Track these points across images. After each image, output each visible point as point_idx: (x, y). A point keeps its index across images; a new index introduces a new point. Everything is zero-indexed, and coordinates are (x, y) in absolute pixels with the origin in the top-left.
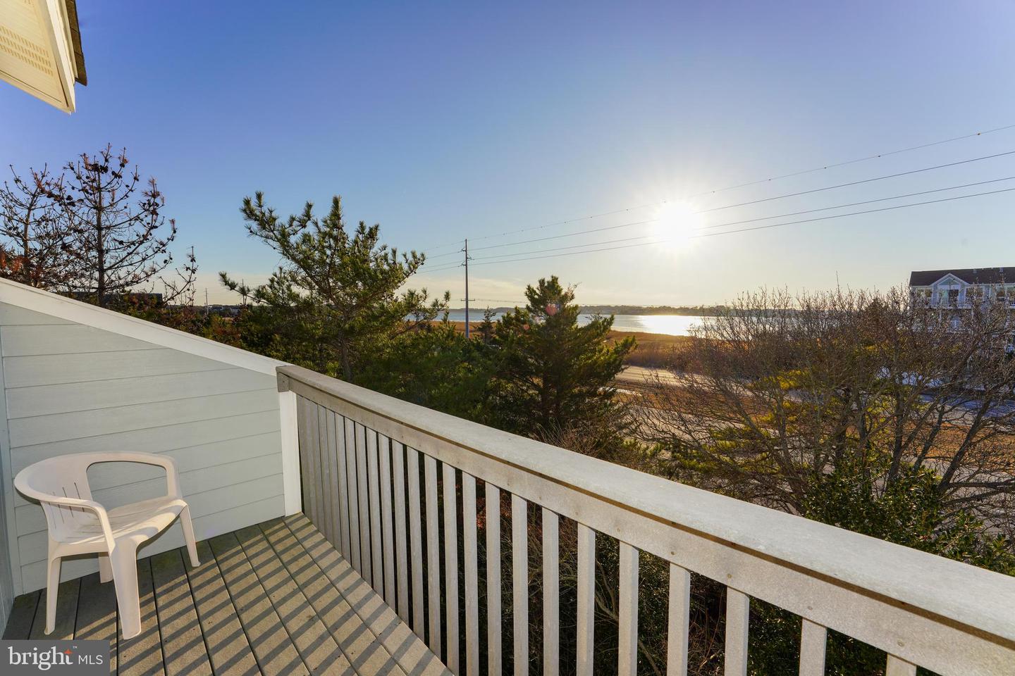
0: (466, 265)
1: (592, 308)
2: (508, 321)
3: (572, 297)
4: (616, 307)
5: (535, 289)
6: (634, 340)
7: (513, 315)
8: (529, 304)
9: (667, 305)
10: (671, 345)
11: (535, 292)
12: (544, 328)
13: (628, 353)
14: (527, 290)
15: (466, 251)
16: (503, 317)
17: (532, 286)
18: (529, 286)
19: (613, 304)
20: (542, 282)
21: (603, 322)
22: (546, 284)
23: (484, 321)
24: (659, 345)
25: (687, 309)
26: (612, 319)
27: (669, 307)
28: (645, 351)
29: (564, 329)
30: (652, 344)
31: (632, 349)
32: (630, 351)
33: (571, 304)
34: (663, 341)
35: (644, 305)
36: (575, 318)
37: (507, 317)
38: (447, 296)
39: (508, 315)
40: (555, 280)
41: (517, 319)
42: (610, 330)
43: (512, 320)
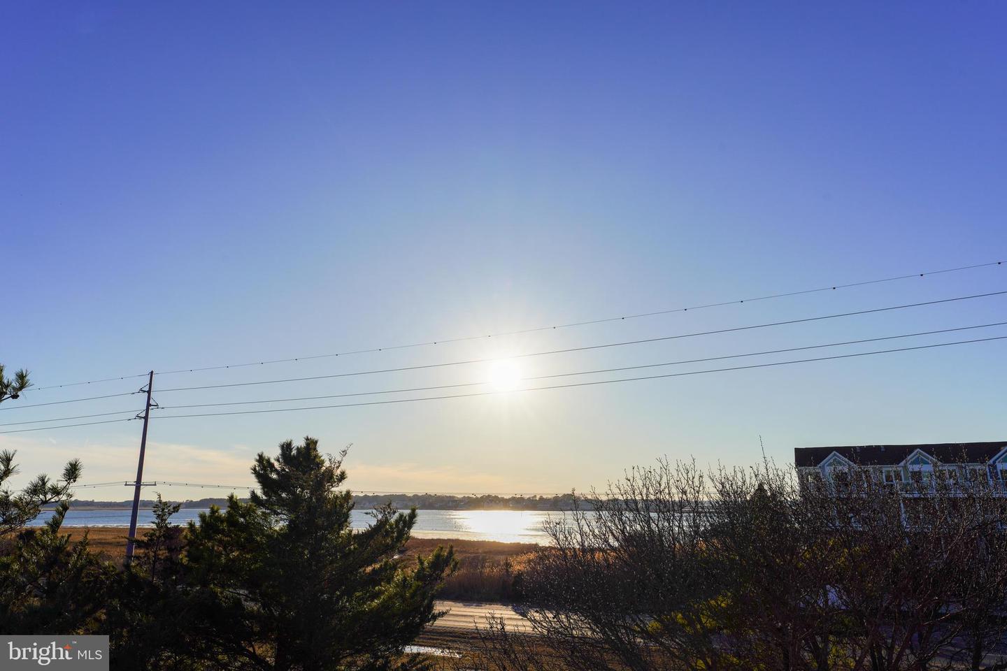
0: (146, 418)
1: (376, 498)
2: (211, 524)
3: (342, 477)
4: (416, 497)
5: (272, 461)
6: (451, 553)
7: (223, 512)
8: (259, 492)
9: (493, 492)
10: (502, 558)
11: (272, 465)
12: (284, 536)
13: (442, 579)
14: (256, 463)
15: (149, 392)
16: (202, 517)
17: (266, 455)
18: (261, 456)
19: (410, 492)
20: (286, 447)
21: (397, 522)
22: (294, 452)
23: (154, 526)
24: (484, 560)
25: (522, 499)
26: (413, 516)
27: (496, 497)
28: (463, 571)
29: (324, 538)
30: (474, 558)
31: (447, 571)
32: (444, 575)
33: (339, 489)
34: (490, 552)
35: (459, 493)
36: (347, 516)
37: (210, 517)
38: (72, 472)
39: (213, 512)
40: (311, 444)
41: (230, 519)
42: (408, 538)
43: (222, 522)
